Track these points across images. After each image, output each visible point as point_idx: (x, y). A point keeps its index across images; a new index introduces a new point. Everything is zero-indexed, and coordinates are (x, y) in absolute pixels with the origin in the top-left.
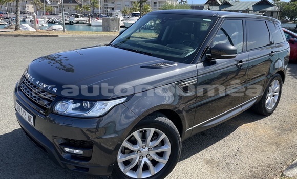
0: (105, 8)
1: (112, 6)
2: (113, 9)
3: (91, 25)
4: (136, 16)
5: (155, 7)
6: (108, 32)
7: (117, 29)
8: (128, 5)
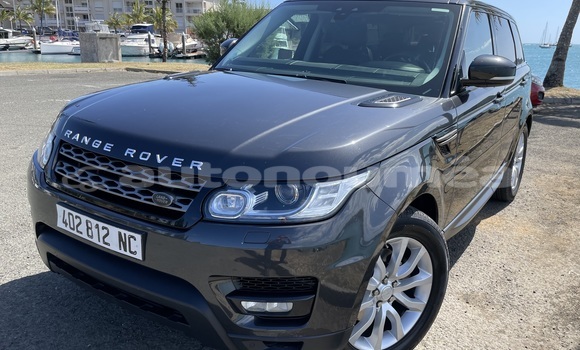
0: (68, 15)
1: (85, 10)
2: (85, 17)
3: (39, 52)
4: (141, 32)
5: (180, 14)
6: (97, 64)
7: (113, 57)
8: (121, 10)
